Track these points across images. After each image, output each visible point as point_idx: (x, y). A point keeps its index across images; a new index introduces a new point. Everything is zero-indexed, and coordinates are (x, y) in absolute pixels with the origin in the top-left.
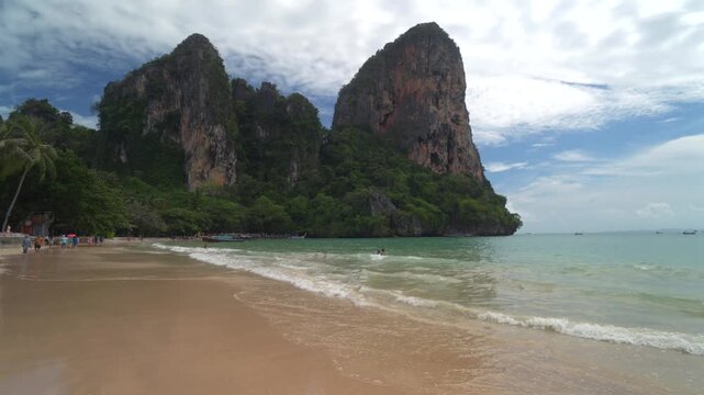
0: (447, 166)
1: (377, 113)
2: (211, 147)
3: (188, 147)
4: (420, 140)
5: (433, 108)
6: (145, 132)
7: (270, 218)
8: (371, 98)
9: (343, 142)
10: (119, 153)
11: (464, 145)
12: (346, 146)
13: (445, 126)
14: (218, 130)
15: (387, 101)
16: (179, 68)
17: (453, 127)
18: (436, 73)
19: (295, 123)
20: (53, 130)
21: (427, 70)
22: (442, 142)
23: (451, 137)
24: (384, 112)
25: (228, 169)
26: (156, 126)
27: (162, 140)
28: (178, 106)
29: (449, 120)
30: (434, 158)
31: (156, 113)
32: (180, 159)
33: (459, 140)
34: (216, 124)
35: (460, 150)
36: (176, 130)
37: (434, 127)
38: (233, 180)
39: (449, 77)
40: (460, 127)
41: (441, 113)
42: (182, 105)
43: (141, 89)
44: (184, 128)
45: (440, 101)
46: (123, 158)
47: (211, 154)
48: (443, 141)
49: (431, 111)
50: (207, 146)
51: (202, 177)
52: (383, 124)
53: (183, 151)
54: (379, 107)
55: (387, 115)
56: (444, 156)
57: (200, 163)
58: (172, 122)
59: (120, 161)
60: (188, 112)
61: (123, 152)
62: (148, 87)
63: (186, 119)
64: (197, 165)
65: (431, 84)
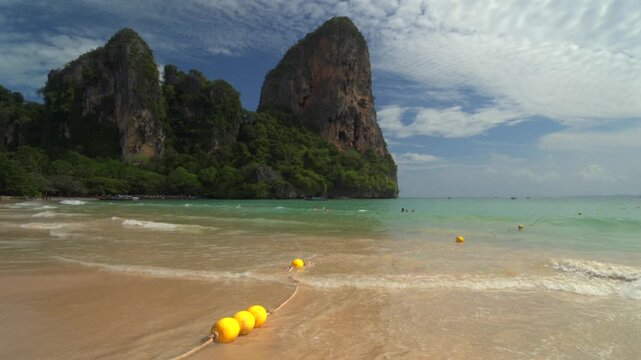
0: (354, 143)
1: (297, 96)
2: (140, 127)
3: (122, 126)
4: (330, 120)
5: (341, 94)
6: (84, 114)
7: (182, 184)
8: (292, 83)
9: (260, 121)
10: (64, 130)
11: (369, 125)
12: (262, 126)
13: (352, 109)
14: (145, 113)
15: (305, 86)
16: (112, 59)
17: (359, 109)
18: (344, 64)
19: (217, 106)
20: (6, 109)
21: (337, 59)
22: (349, 122)
23: (357, 118)
24: (303, 95)
25: (157, 144)
26: (94, 108)
27: (100, 120)
28: (112, 92)
29: (355, 103)
30: (342, 135)
31: (94, 97)
32: (116, 136)
33: (364, 121)
34: (143, 108)
35: (365, 129)
36: (112, 112)
37: (340, 110)
38: (162, 153)
39: (356, 68)
40: (366, 110)
41: (348, 98)
42: (116, 92)
43: (79, 77)
44: (118, 110)
45: (348, 88)
46: (67, 135)
47: (141, 132)
48: (351, 122)
49: (339, 96)
50: (136, 125)
51: (135, 151)
52: (302, 105)
53: (118, 129)
54: (298, 91)
55: (305, 98)
56: (350, 134)
57: (132, 140)
58: (108, 105)
59: (64, 137)
60: (120, 97)
61: (67, 129)
62: (85, 77)
63: (119, 103)
64: (129, 141)
65: (340, 72)
